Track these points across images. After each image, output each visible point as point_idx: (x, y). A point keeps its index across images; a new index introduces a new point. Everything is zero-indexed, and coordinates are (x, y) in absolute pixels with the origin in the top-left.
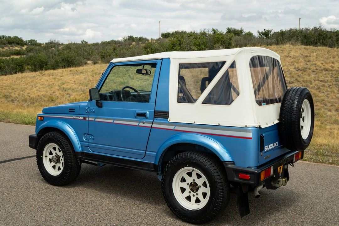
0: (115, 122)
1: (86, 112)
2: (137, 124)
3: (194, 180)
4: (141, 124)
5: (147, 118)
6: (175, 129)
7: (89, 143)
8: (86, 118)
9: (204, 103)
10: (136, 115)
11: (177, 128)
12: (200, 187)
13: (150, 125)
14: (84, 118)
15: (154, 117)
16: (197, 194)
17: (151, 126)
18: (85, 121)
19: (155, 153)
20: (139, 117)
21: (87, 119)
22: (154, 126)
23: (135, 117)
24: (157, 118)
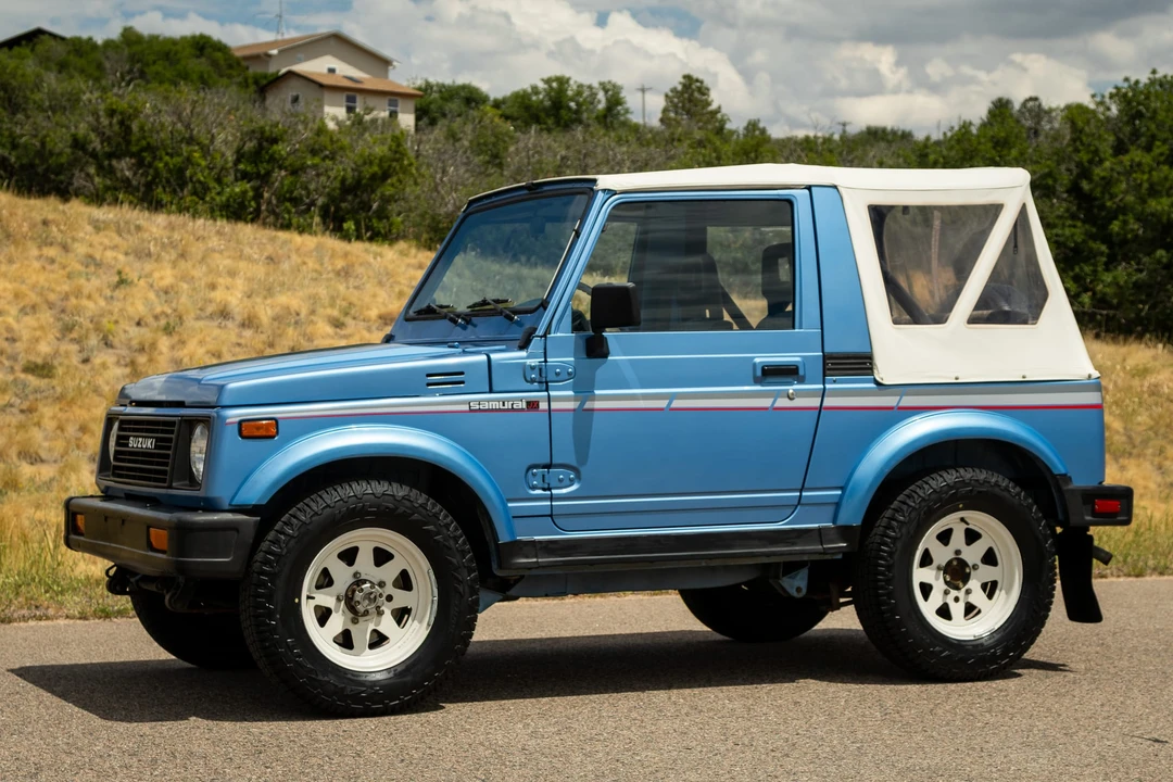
0: (676, 404)
1: (533, 381)
2: (766, 402)
3: (958, 552)
4: (783, 402)
5: (802, 380)
6: (901, 404)
7: (551, 498)
8: (537, 403)
9: (973, 320)
10: (759, 373)
11: (908, 401)
12: (975, 567)
13: (816, 402)
14: (528, 403)
15: (824, 375)
16: (968, 592)
17: (818, 405)
18: (532, 414)
19: (839, 492)
20: (770, 380)
21: (543, 406)
22: (828, 402)
23: (757, 381)
24: (834, 378)
